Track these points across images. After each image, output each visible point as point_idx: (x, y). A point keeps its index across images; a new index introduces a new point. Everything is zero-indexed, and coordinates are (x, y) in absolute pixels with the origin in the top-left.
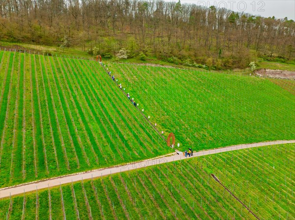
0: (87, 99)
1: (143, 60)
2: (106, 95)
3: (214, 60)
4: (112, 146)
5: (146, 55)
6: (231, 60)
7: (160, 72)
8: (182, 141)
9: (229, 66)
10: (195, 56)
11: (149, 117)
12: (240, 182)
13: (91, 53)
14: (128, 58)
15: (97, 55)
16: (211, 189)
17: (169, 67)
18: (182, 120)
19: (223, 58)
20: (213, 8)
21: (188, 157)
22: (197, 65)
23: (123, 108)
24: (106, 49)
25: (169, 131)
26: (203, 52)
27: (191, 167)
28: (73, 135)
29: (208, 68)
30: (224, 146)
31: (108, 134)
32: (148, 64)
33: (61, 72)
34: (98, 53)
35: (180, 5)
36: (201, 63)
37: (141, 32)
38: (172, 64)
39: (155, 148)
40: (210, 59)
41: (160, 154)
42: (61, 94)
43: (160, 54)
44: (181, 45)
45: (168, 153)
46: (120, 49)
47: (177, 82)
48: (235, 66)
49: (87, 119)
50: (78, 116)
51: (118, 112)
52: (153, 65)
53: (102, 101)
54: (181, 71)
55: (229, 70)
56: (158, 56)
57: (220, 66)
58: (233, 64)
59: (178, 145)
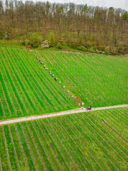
0: (24, 75)
1: (60, 48)
2: (36, 72)
3: (111, 48)
4: (41, 104)
5: (62, 45)
6: (123, 48)
7: (72, 57)
8: (85, 101)
9: (122, 52)
10: (97, 45)
11: (64, 87)
12: (120, 124)
13: (24, 44)
14: (49, 47)
15: (28, 45)
16: (101, 127)
17: (78, 53)
18: (86, 89)
19: (118, 46)
20: (111, 8)
21: (89, 111)
22: (98, 52)
23: (47, 81)
24: (34, 41)
25: (77, 95)
26: (103, 42)
27: (90, 115)
28: (17, 97)
29: (106, 54)
30: (113, 105)
31: (39, 97)
32: (63, 51)
33: (5, 57)
34: (29, 44)
35: (87, 7)
36: (101, 50)
37: (58, 28)
38: (81, 51)
39: (68, 105)
40: (108, 47)
41: (71, 109)
42: (7, 72)
43: (72, 44)
44: (87, 37)
45: (76, 108)
46: (44, 40)
47: (83, 64)
48: (126, 52)
49: (25, 88)
50: (19, 85)
51: (44, 83)
52: (67, 52)
53: (34, 76)
54: (87, 56)
55: (122, 55)
56: (70, 45)
57: (115, 52)
58: (125, 51)
59: (83, 104)
